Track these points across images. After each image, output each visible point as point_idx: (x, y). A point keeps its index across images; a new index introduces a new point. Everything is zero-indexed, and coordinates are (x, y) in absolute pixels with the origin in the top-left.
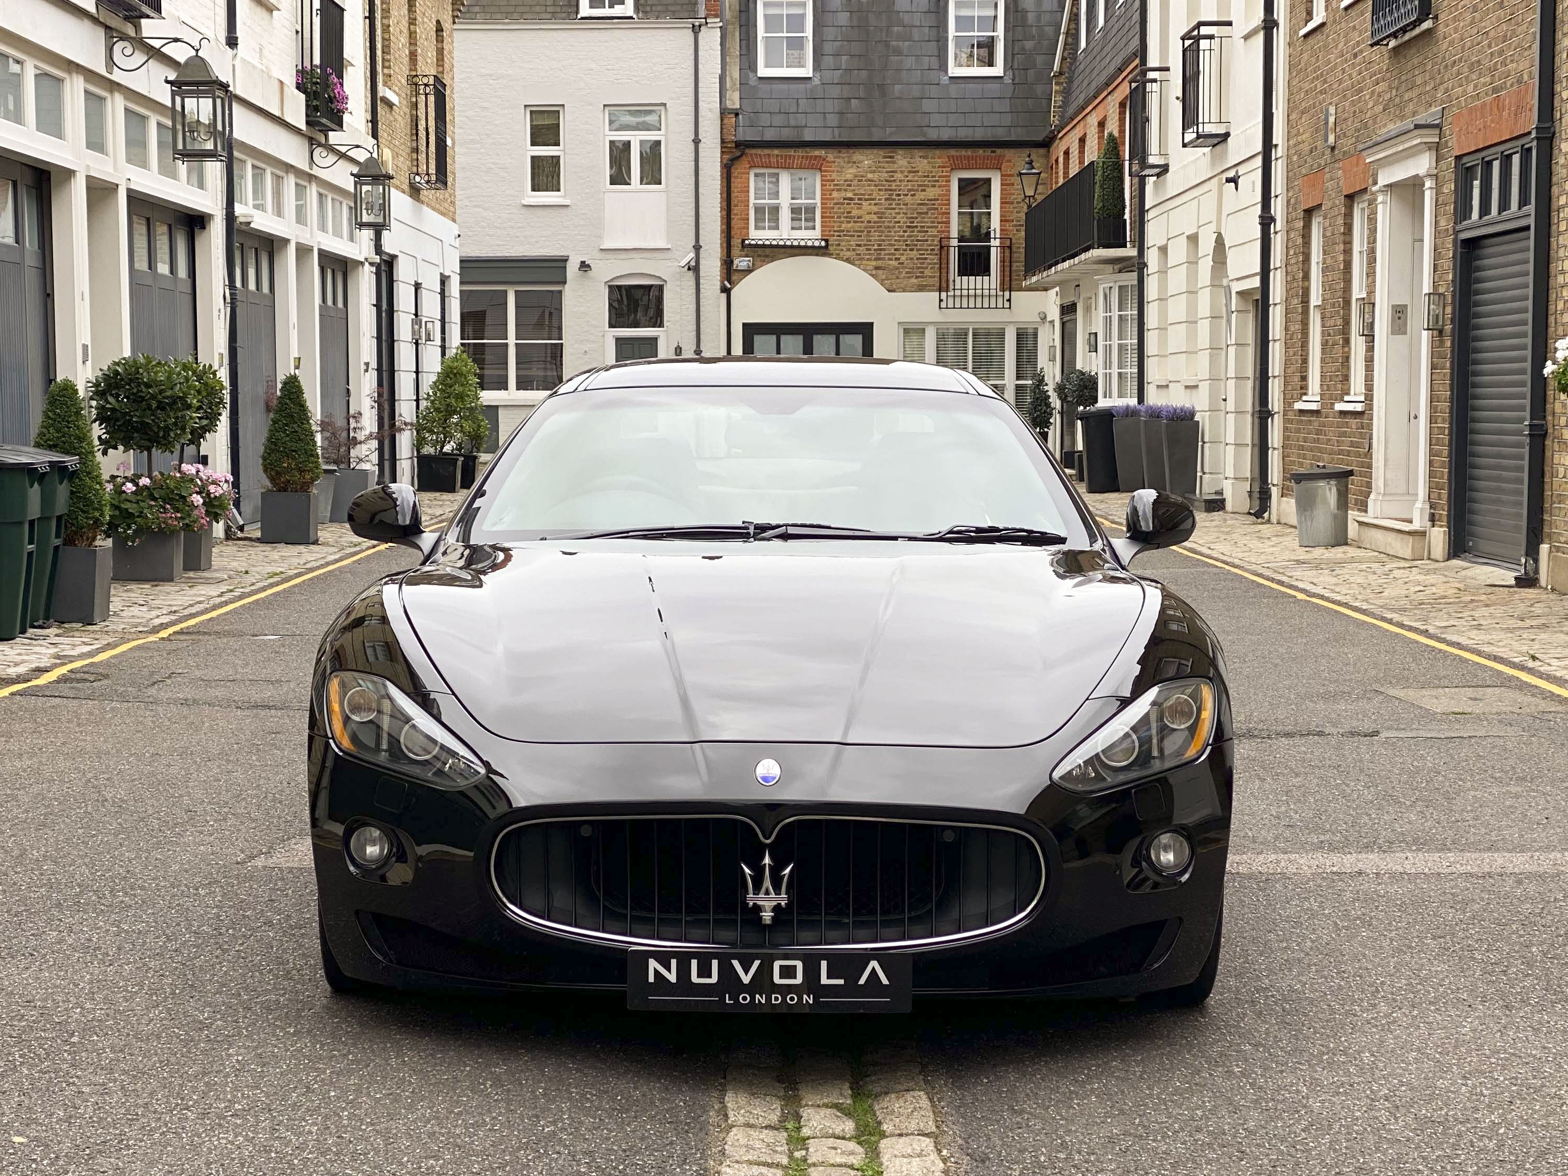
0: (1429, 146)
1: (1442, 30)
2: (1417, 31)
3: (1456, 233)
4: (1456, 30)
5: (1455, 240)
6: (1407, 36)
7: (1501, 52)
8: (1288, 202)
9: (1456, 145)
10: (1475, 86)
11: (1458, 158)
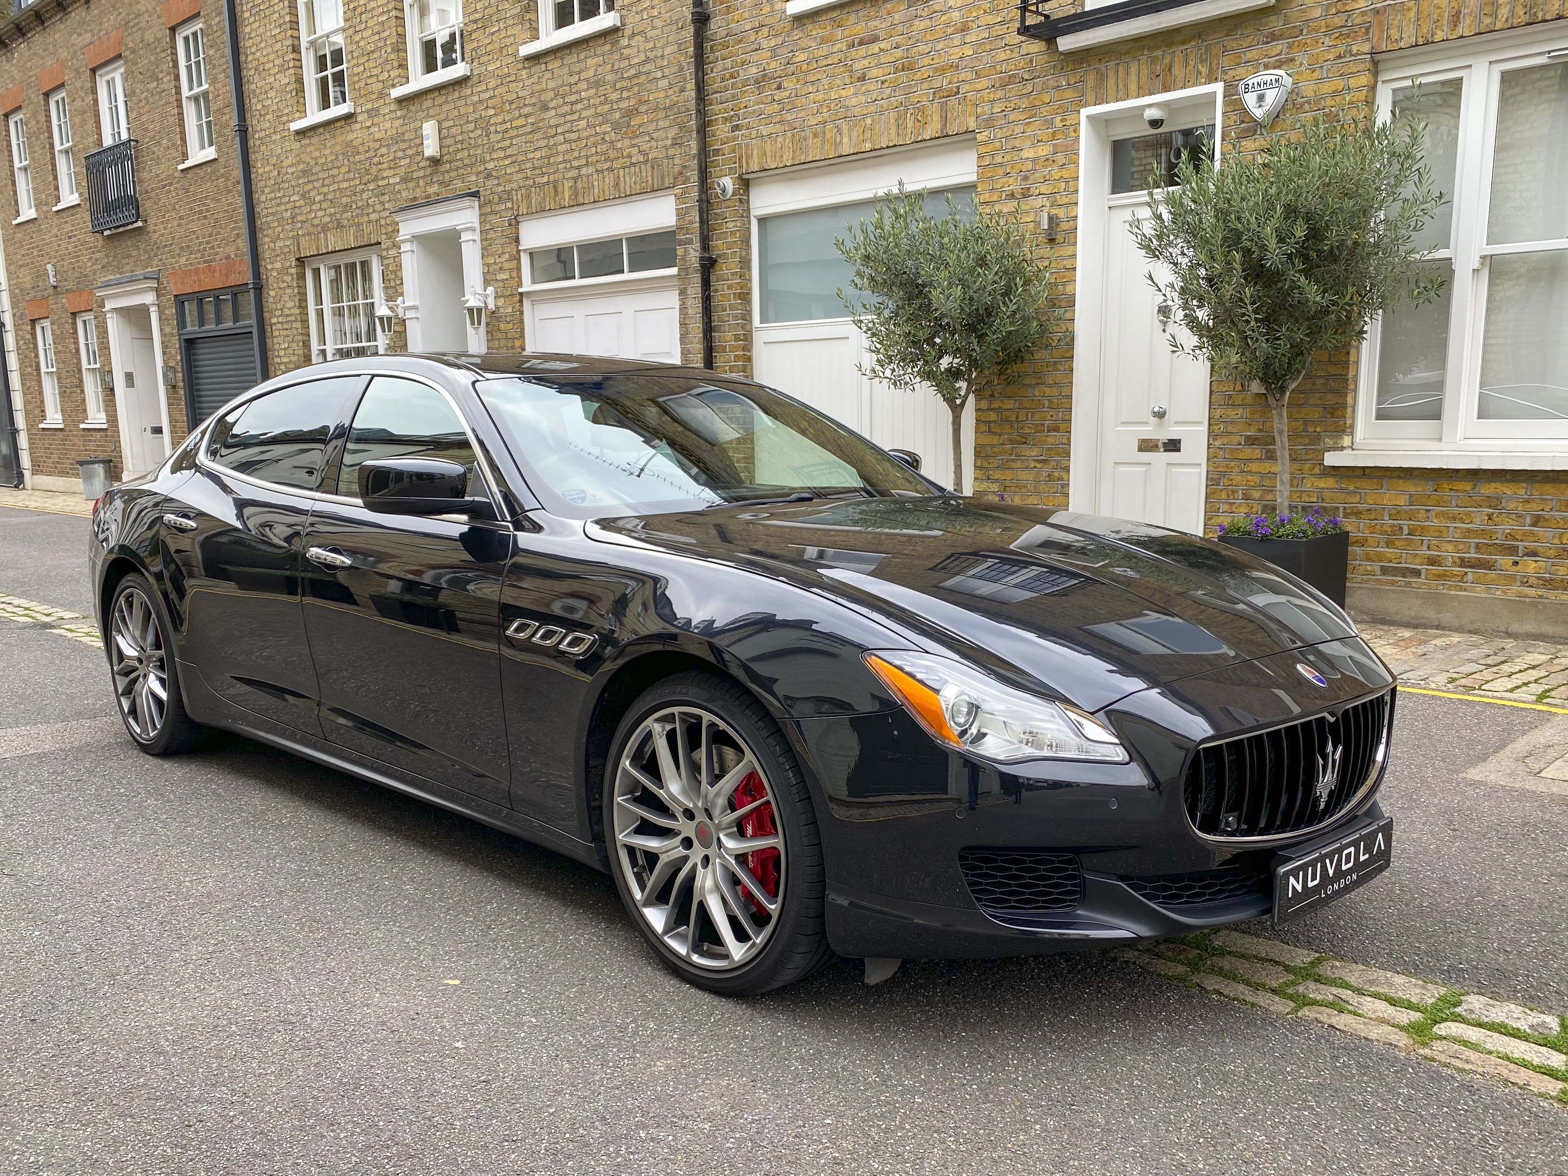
0: (152, 289)
1: (151, 228)
2: (130, 227)
3: (180, 335)
4: (165, 228)
5: (180, 340)
6: (121, 230)
7: (208, 243)
8: (14, 315)
9: (174, 288)
10: (187, 260)
11: (176, 296)
